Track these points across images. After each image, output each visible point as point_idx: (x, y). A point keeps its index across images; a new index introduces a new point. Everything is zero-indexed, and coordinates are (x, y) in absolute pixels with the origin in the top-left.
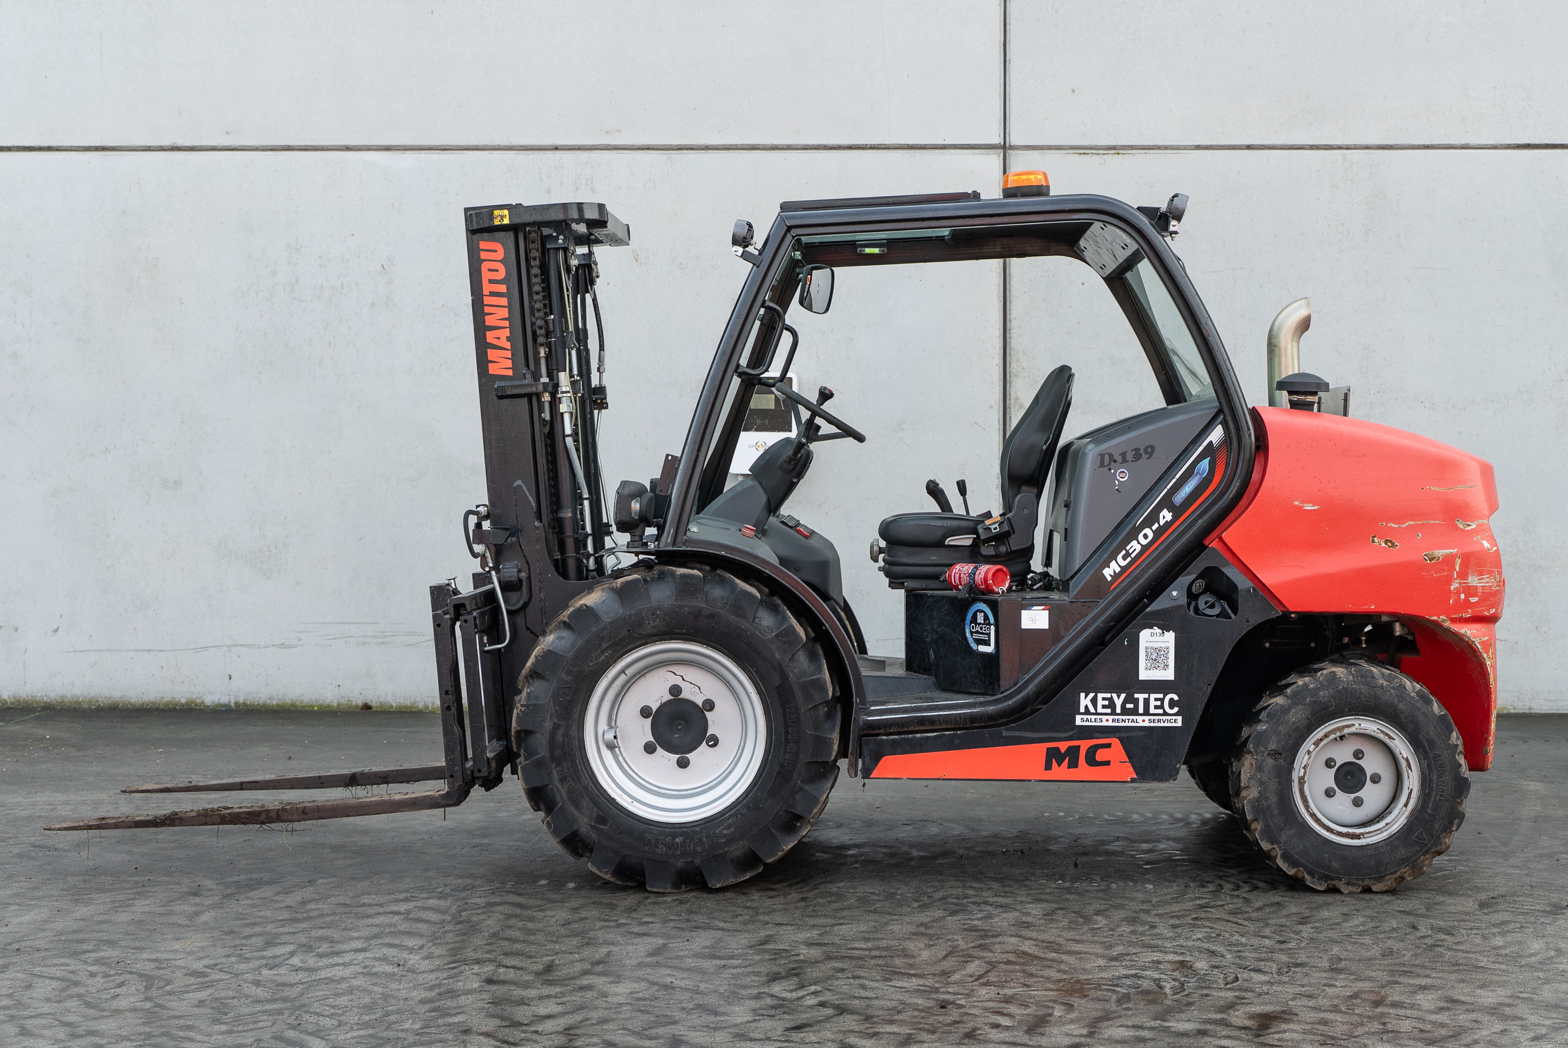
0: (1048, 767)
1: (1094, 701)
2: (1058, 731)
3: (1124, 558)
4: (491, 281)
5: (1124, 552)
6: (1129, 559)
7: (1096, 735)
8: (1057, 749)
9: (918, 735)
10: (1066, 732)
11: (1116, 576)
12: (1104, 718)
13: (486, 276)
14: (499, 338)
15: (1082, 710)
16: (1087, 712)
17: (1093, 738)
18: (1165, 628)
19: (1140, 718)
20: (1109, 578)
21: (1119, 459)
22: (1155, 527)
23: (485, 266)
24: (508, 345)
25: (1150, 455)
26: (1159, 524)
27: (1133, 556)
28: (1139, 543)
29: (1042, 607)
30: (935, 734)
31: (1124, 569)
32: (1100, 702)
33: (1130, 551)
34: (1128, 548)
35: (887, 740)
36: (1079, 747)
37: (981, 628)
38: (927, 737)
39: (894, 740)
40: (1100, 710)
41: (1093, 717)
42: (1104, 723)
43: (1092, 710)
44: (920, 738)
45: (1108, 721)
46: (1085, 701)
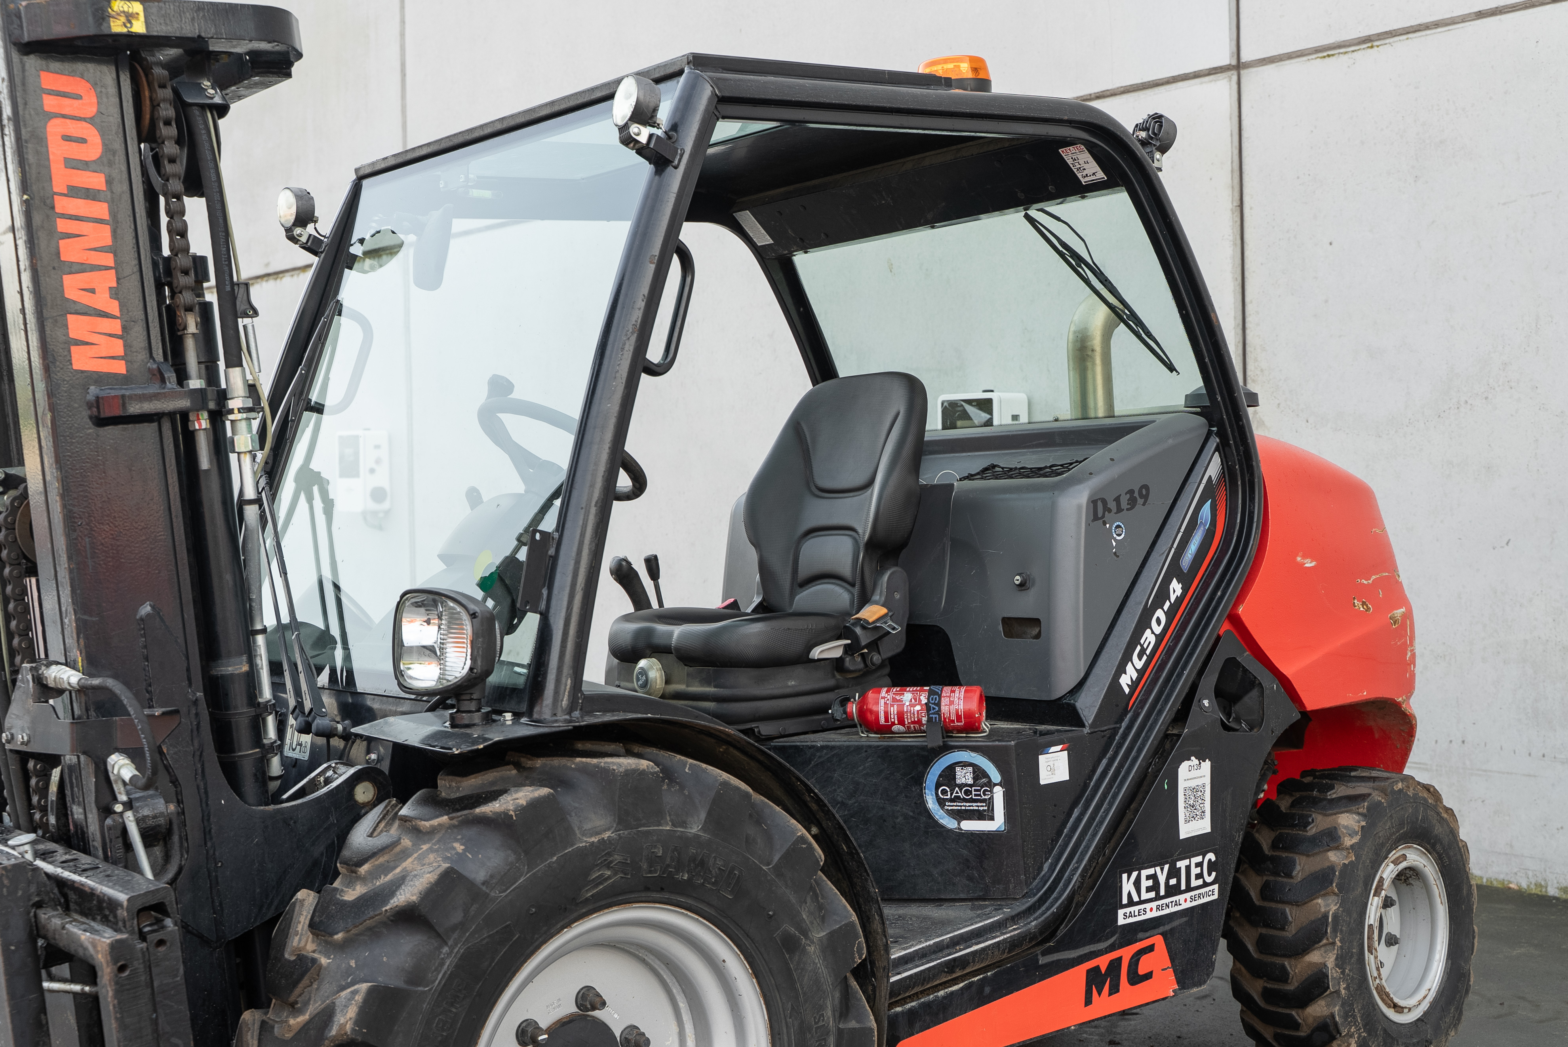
0: (1088, 1001)
1: (1137, 884)
2: (1099, 941)
3: (1140, 657)
4: (73, 164)
5: (1139, 648)
6: (1145, 658)
7: (1140, 935)
8: (1097, 969)
9: (941, 993)
10: (1107, 939)
11: (1134, 685)
12: (1148, 906)
13: (57, 150)
14: (93, 291)
15: (1125, 901)
16: (1131, 903)
17: (1136, 941)
18: (1201, 758)
19: (1181, 897)
20: (1127, 690)
21: (1112, 505)
22: (1167, 606)
23: (54, 129)
24: (114, 307)
25: (1146, 497)
26: (1170, 602)
27: (1148, 652)
28: (1153, 632)
29: (1059, 747)
30: (961, 985)
31: (1141, 672)
32: (1145, 884)
33: (1145, 646)
34: (1142, 641)
35: (902, 1012)
36: (1120, 958)
37: (967, 793)
38: (952, 993)
39: (911, 1011)
40: (1145, 896)
41: (1136, 909)
42: (1149, 915)
43: (1136, 899)
44: (944, 998)
45: (1151, 911)
46: (1127, 886)
